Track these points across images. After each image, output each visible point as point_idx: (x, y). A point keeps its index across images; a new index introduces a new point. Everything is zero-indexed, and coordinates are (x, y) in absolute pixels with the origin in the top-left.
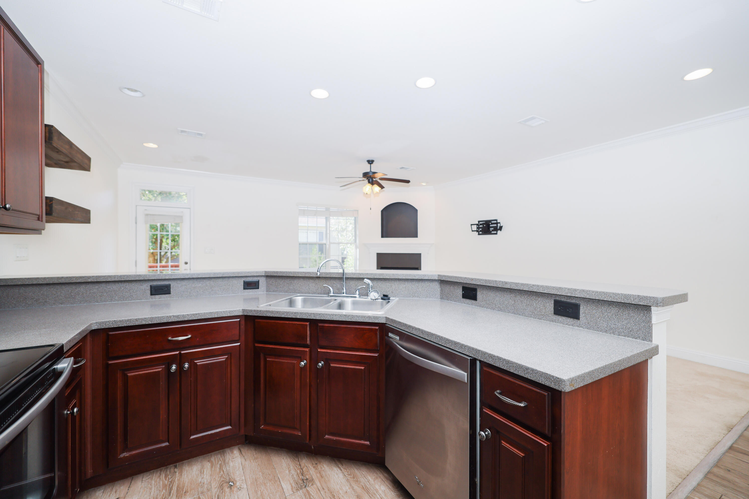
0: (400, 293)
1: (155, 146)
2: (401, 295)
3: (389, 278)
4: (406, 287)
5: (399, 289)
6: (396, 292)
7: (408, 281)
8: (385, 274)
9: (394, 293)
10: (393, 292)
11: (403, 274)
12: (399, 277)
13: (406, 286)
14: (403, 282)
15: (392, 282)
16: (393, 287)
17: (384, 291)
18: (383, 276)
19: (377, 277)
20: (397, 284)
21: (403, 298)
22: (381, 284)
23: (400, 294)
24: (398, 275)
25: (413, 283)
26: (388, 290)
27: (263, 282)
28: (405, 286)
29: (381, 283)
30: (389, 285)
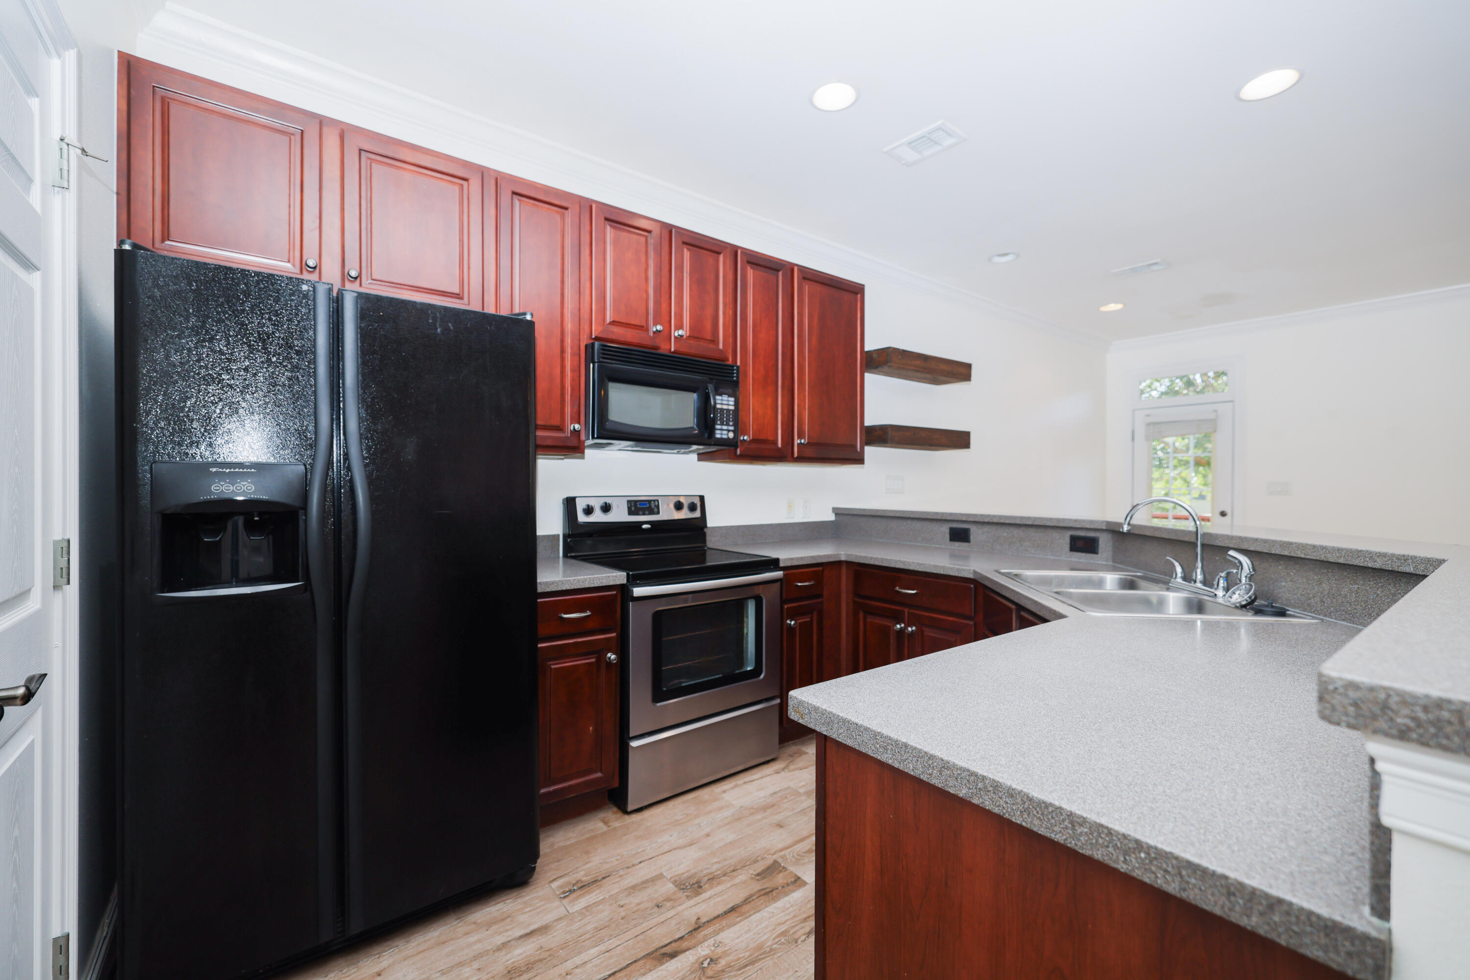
0: (1342, 608)
1: (1119, 306)
2: (1344, 613)
3: (1303, 556)
4: (1360, 591)
5: (1340, 595)
6: (1332, 602)
7: (1365, 572)
8: (1294, 545)
9: (1326, 604)
10: (1324, 602)
11: (1338, 550)
12: (1329, 556)
13: (1358, 588)
14: (1350, 576)
15: (1322, 571)
16: (1324, 585)
17: (1301, 595)
18: (1290, 549)
19: (1277, 552)
20: (1336, 580)
21: (1349, 624)
22: (1295, 574)
23: (1343, 611)
24: (1327, 551)
25: (1378, 581)
26: (1312, 592)
27: (1105, 542)
28: (1356, 587)
29: (1296, 569)
30: (1315, 577)
